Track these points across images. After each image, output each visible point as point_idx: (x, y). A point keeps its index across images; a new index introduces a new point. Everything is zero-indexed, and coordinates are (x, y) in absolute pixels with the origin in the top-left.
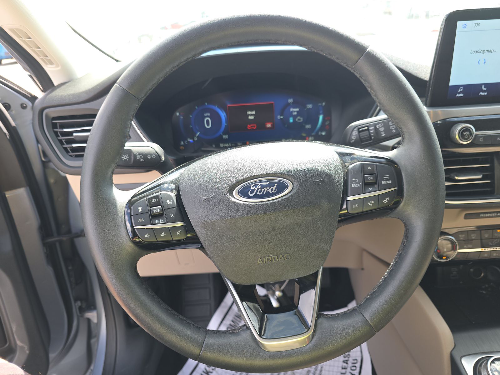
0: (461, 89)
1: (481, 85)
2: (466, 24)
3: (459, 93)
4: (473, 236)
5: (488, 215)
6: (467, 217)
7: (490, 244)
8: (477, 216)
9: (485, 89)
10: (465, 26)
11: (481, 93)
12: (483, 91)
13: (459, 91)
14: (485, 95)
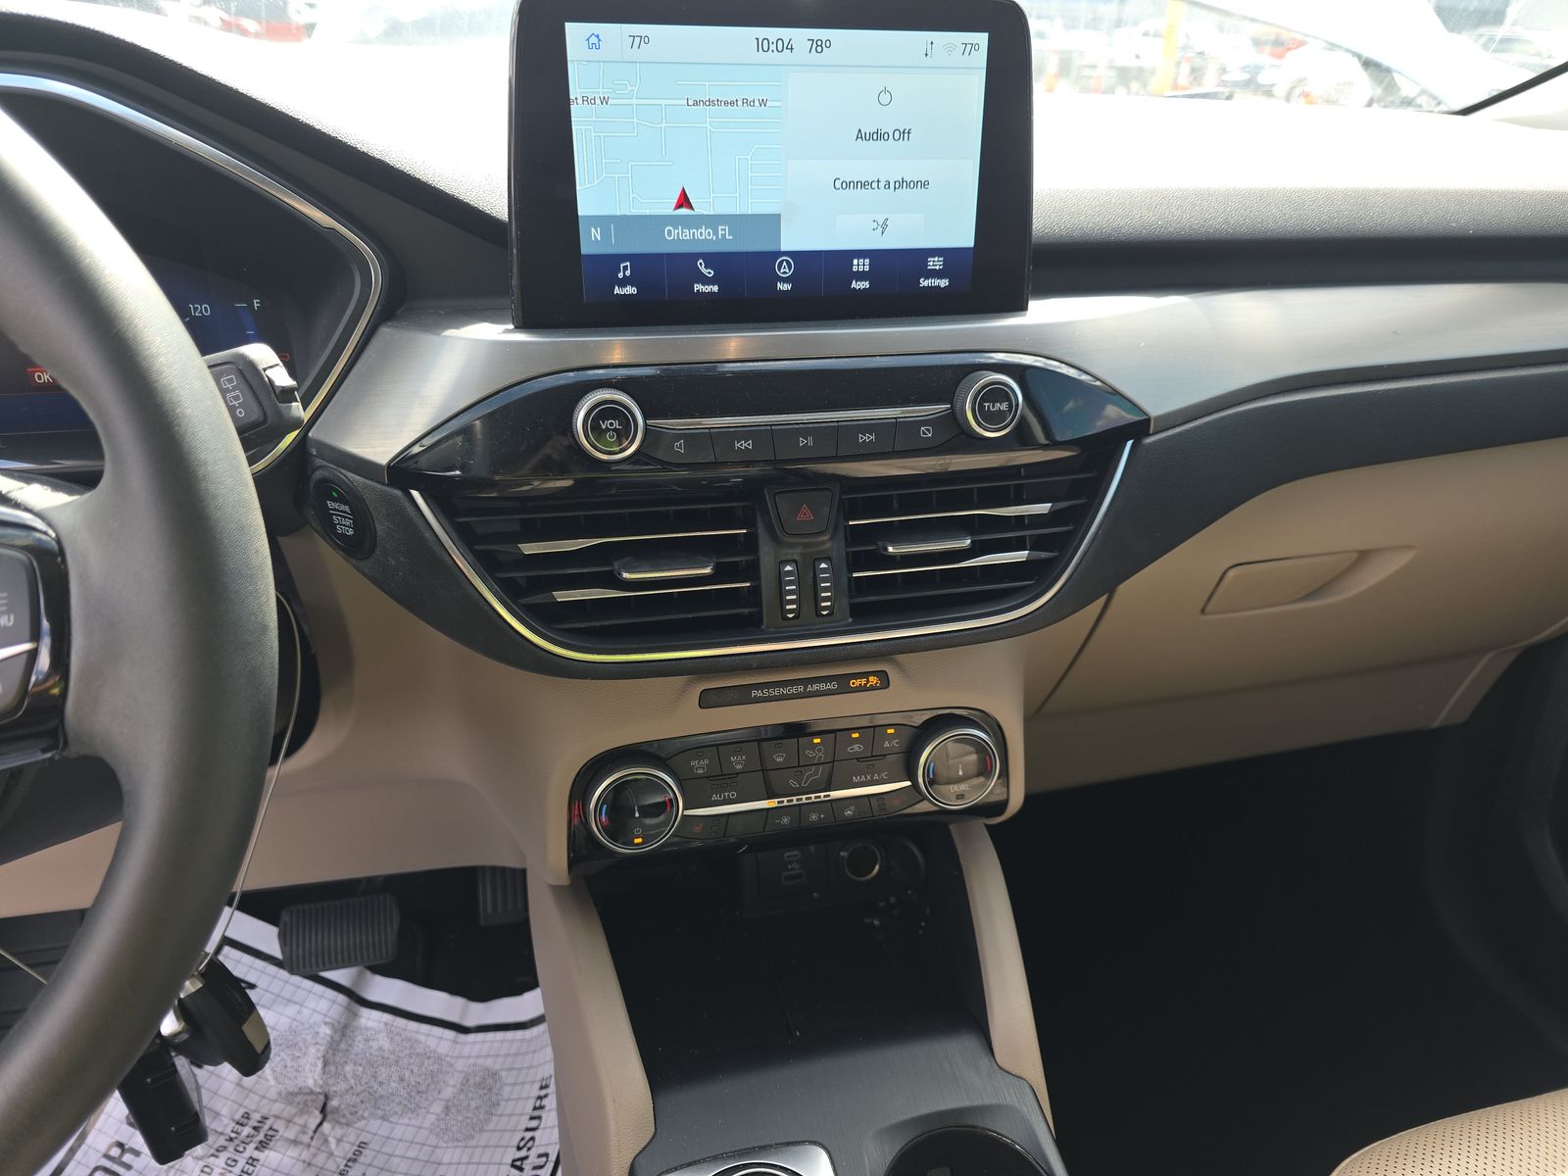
0: (625, 270)
1: (696, 256)
2: (598, 36)
3: (623, 283)
4: (738, 762)
5: (776, 692)
6: (707, 701)
7: (793, 783)
8: (742, 696)
9: (709, 273)
10: (595, 43)
11: (698, 287)
12: (706, 281)
13: (621, 275)
14: (712, 293)
